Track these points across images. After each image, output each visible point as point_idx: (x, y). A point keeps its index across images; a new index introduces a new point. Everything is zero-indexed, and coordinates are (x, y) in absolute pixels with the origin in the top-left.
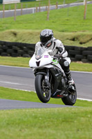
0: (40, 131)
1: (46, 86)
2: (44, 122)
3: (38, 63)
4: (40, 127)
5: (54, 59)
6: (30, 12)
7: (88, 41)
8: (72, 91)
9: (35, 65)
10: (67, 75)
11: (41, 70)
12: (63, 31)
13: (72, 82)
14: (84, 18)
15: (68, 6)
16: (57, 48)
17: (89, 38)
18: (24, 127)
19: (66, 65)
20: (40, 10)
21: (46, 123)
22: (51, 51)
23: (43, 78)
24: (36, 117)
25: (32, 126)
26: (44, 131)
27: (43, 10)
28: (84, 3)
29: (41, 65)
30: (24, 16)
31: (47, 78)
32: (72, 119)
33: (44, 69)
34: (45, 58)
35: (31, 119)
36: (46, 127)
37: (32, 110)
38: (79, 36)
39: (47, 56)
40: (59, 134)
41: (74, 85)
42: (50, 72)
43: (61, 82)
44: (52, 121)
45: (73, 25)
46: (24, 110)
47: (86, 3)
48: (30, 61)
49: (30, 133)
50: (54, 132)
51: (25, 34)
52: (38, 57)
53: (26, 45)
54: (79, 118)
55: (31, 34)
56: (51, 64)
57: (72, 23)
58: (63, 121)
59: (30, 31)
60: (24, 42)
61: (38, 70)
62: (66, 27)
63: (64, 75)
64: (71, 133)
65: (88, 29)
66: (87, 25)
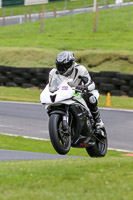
0: (31, 192)
1: (65, 130)
2: (37, 181)
3: (53, 98)
4: (31, 188)
5: (76, 92)
6: (16, 22)
7: (100, 64)
8: (100, 139)
9: (49, 101)
10: (94, 115)
11: (57, 108)
12: (64, 49)
13: (101, 124)
14: (95, 31)
15: (71, 13)
16: (80, 77)
17: (101, 59)
18: (8, 187)
19: (93, 101)
20: (30, 18)
21: (39, 182)
22: (71, 80)
23: (60, 119)
24: (24, 173)
25: (19, 185)
26: (37, 193)
27: (35, 18)
28: (94, 9)
29: (57, 100)
30: (8, 28)
31: (66, 119)
32: (77, 175)
33: (62, 107)
34: (63, 90)
35: (17, 176)
36: (39, 187)
37: (20, 163)
38: (87, 56)
39: (66, 88)
40: (58, 197)
41: (103, 129)
42: (70, 110)
43: (86, 125)
44: (48, 179)
45: (79, 40)
46: (7, 163)
47: (97, 9)
48: (42, 95)
49: (16, 195)
50: (51, 194)
51: (8, 53)
52: (53, 88)
53: (10, 69)
54: (87, 173)
55: (18, 53)
56: (72, 99)
57: (78, 37)
58: (64, 179)
59: (17, 49)
60: (7, 65)
61: (53, 108)
62: (69, 43)
63: (90, 115)
64: (75, 195)
65: (101, 46)
66: (98, 41)
